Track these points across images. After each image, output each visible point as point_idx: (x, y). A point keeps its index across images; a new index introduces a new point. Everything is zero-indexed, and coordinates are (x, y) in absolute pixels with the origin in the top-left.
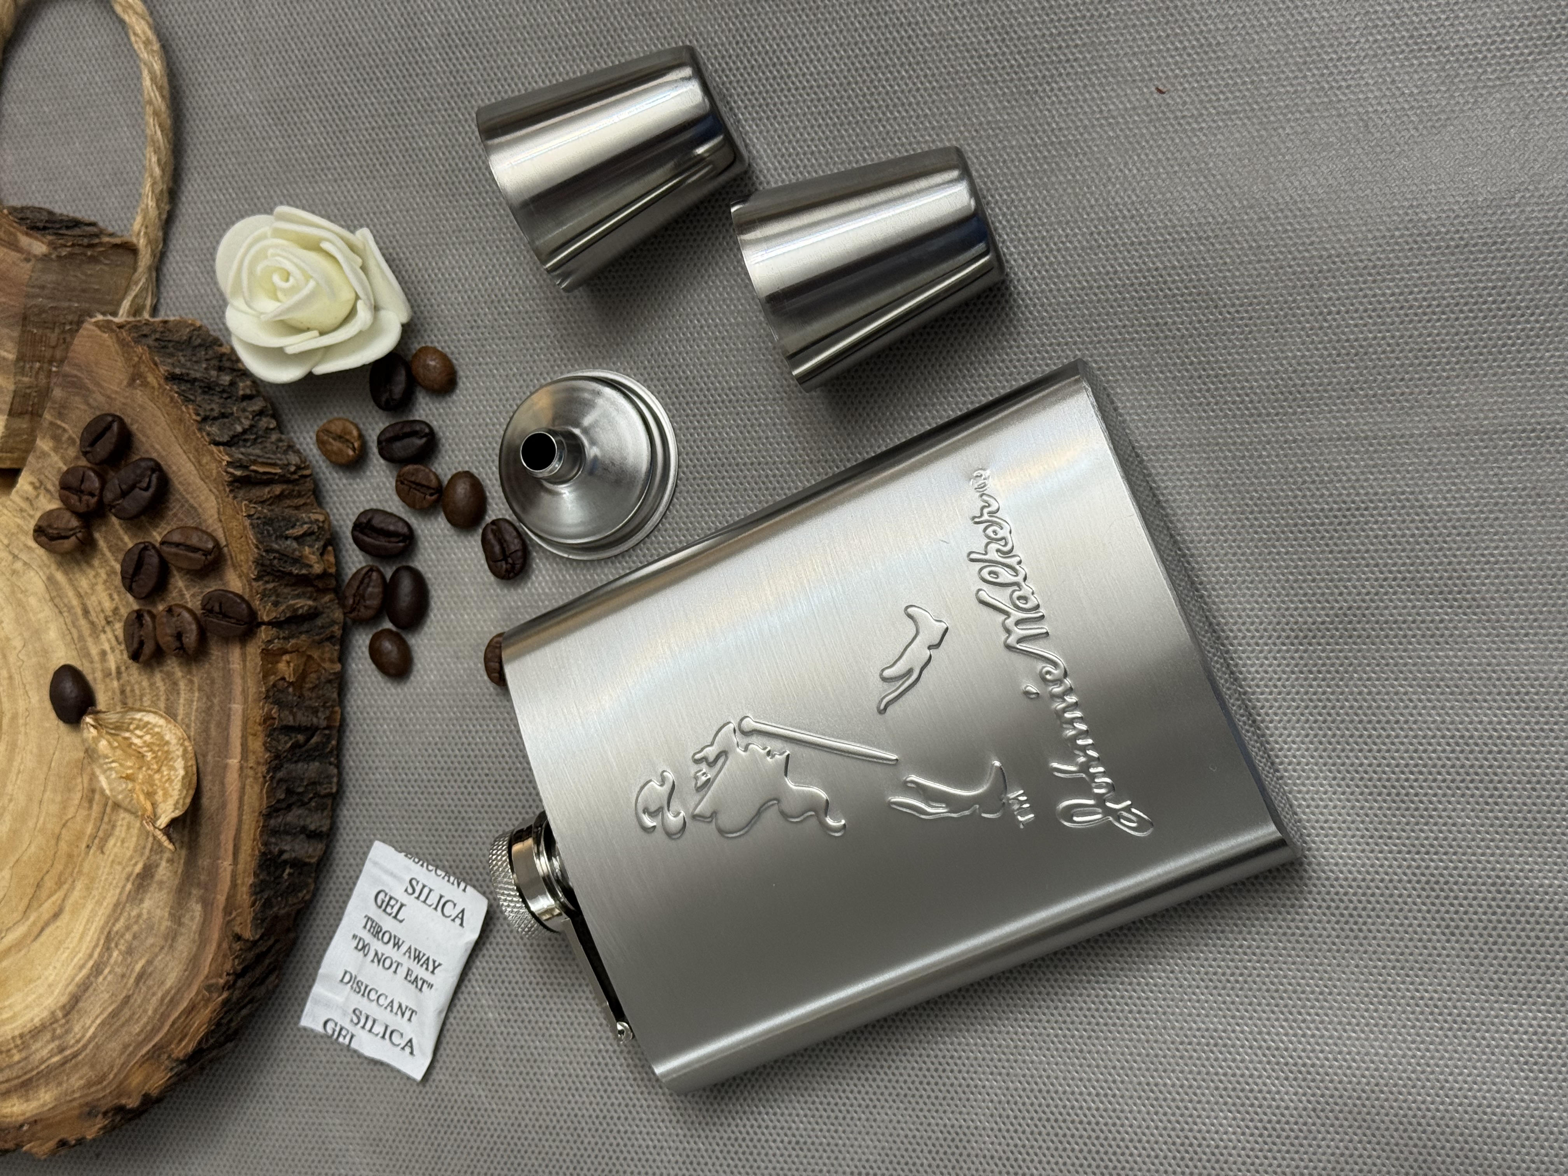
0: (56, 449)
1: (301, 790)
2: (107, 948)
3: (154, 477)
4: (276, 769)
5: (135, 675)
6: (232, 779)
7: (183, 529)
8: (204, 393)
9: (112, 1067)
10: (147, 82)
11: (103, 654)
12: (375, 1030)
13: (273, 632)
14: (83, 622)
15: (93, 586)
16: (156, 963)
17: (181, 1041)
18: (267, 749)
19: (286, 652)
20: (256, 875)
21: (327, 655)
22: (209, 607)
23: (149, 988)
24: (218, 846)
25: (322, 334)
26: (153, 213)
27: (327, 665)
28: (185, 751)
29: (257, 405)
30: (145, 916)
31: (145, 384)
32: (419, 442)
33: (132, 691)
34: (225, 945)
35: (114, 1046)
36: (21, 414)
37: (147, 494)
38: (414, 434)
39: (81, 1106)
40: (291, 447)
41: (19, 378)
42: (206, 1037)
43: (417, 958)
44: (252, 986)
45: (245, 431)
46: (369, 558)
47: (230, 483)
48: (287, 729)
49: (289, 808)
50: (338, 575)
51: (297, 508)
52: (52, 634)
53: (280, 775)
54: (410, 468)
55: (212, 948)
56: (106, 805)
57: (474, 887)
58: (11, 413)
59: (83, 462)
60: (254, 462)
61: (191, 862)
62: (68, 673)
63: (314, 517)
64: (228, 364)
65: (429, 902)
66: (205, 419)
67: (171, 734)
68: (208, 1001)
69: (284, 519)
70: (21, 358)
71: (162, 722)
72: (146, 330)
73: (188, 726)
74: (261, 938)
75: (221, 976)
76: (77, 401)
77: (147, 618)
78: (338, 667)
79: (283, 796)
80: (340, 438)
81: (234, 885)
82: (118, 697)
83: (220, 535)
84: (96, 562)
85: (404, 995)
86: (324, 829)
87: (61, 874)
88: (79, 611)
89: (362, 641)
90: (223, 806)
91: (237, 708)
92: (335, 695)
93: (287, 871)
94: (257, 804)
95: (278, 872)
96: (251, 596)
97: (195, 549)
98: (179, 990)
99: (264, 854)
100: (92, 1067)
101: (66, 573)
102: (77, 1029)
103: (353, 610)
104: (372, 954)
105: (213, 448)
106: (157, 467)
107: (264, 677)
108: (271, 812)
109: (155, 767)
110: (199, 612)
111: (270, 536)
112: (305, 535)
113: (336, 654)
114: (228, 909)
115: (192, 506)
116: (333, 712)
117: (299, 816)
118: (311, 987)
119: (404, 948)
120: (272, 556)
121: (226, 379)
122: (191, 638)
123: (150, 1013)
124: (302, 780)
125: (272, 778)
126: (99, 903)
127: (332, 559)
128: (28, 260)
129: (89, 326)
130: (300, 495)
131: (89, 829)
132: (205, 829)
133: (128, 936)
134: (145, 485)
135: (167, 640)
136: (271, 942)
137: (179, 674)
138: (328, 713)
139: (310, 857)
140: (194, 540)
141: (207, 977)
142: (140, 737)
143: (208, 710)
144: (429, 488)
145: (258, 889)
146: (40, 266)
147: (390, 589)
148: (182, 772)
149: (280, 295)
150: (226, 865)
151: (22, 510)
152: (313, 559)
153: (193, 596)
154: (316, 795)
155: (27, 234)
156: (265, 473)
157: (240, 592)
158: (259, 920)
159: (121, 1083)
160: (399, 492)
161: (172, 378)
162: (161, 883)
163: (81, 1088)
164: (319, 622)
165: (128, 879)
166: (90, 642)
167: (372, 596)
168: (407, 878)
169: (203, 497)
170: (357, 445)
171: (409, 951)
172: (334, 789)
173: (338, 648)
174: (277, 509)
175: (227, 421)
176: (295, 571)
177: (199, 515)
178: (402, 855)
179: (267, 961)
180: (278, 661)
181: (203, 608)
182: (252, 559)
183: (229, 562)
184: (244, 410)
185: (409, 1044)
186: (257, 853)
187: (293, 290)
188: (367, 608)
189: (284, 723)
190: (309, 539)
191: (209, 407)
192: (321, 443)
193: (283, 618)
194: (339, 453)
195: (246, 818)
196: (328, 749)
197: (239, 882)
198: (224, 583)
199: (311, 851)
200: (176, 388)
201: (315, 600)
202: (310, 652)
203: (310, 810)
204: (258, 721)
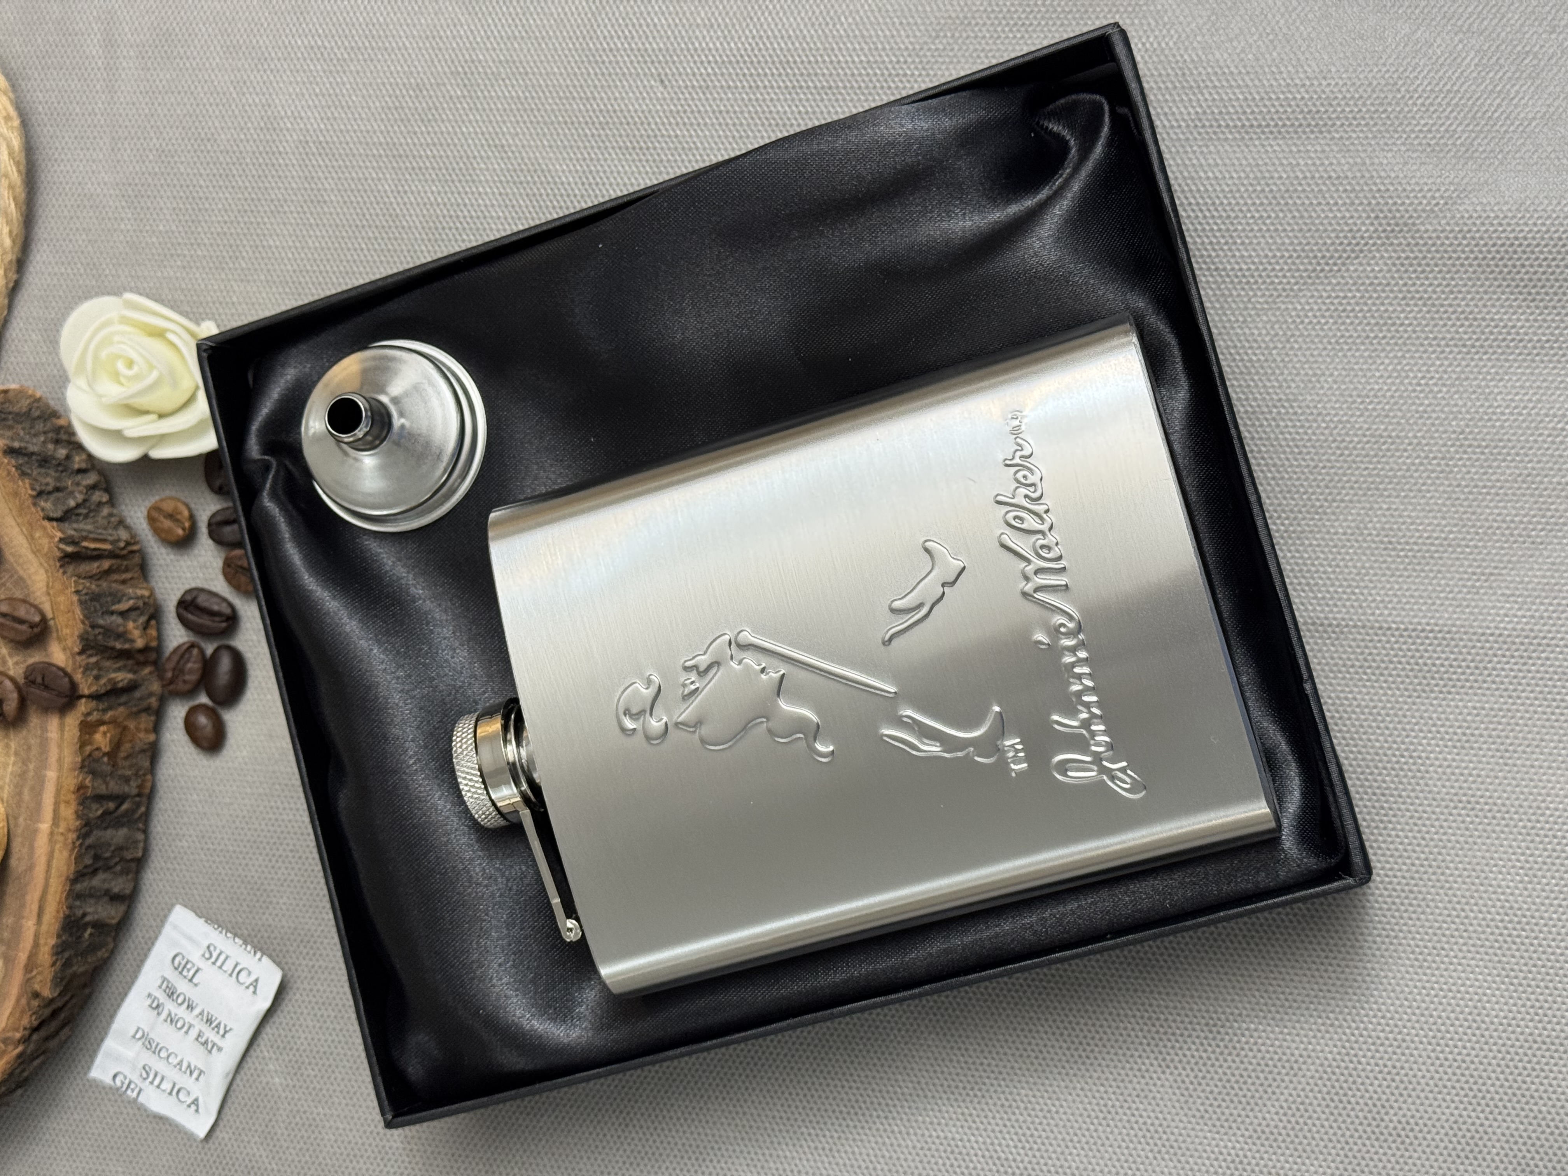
1: (108, 855)
4: (88, 834)
6: (42, 842)
7: (11, 599)
8: (40, 466)
10: (4, 157)
12: (163, 1087)
13: (93, 704)
18: (78, 816)
19: (103, 723)
20: (59, 936)
21: (142, 726)
22: (31, 678)
24: (23, 906)
25: (161, 416)
27: (142, 735)
29: (91, 478)
34: (24, 1001)
40: (121, 523)
43: (209, 1021)
44: (47, 1039)
45: (78, 506)
46: (191, 633)
47: (61, 559)
48: (99, 798)
49: (95, 872)
50: (159, 649)
51: (124, 582)
53: (89, 841)
54: (235, 553)
55: (9, 1004)
57: (270, 957)
60: (85, 538)
63: (139, 592)
64: (64, 437)
65: (224, 968)
66: (40, 494)
68: (4, 1052)
69: (111, 594)
73: (2, 789)
74: (60, 995)
75: (17, 1030)
78: (152, 737)
79: (89, 862)
80: (171, 516)
81: (36, 945)
83: (47, 608)
85: (194, 1056)
86: (128, 892)
89: (177, 712)
90: (31, 868)
91: (51, 775)
92: (147, 764)
93: (89, 931)
94: (65, 868)
95: (80, 933)
96: (74, 669)
97: (21, 621)
99: (67, 917)
103: (171, 682)
104: (164, 1015)
105: (46, 523)
107: (81, 747)
108: (79, 876)
111: (96, 611)
112: (131, 609)
113: (151, 725)
114: (30, 966)
115: (21, 578)
116: (143, 781)
117: (105, 880)
118: (102, 1040)
119: (197, 1011)
120: (97, 631)
121: (62, 452)
122: (11, 705)
124: (110, 845)
125: (81, 845)
127: (153, 632)
130: (127, 570)
132: (11, 889)
136: (66, 998)
138: (139, 781)
139: (113, 918)
140: (22, 612)
141: (4, 1031)
143: (22, 775)
145: (59, 950)
147: (209, 666)
149: (122, 380)
150: (29, 925)
152: (136, 633)
153: (15, 664)
154: (122, 859)
156: (95, 549)
157: (62, 665)
158: (58, 980)
160: (225, 575)
161: (11, 451)
164: (137, 694)
167: (191, 671)
168: (206, 944)
169: (33, 570)
170: (187, 525)
171: (201, 1013)
172: (140, 854)
173: (153, 718)
174: (105, 584)
175: (60, 495)
176: (118, 646)
177: (27, 587)
178: (202, 920)
179: (62, 1016)
180: (95, 732)
181: (26, 678)
182: (77, 633)
183: (54, 635)
184: (78, 484)
185: (195, 1102)
186: (62, 915)
187: (137, 378)
188: (185, 682)
189: (98, 792)
190: (133, 614)
191: (44, 481)
192: (151, 520)
193: (103, 691)
194: (169, 531)
195: (52, 881)
196: (137, 816)
197: (42, 941)
198: (47, 655)
199: (113, 913)
200: (13, 462)
201: (135, 672)
202: (126, 723)
203: (115, 873)
204: (72, 789)
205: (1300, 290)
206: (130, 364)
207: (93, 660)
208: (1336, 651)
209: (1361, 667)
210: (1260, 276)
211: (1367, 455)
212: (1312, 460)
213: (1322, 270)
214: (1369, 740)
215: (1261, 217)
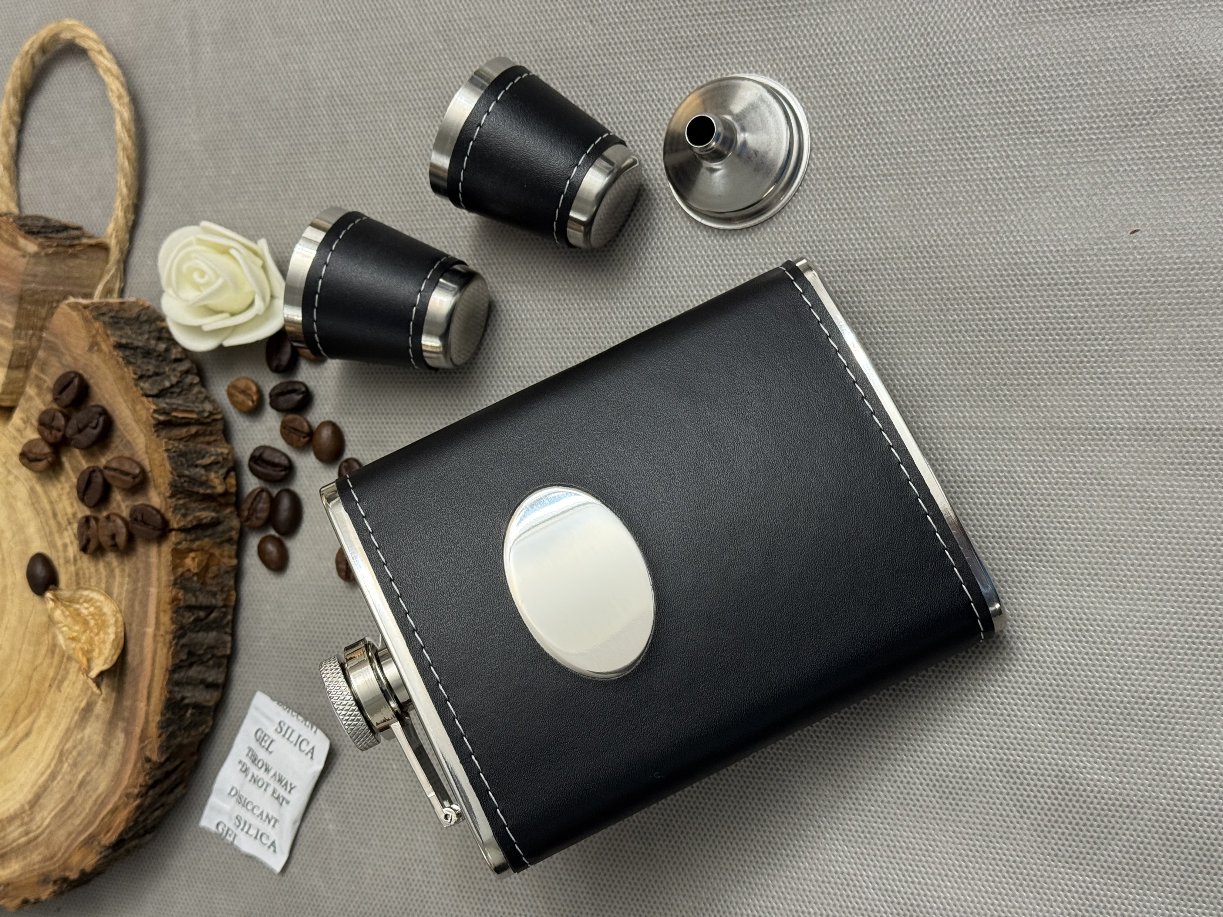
0: (39, 395)
1: (201, 652)
2: (60, 761)
3: (101, 419)
4: (182, 636)
5: (85, 561)
6: (148, 642)
7: (120, 458)
8: (144, 357)
9: (60, 849)
10: (118, 126)
11: (65, 546)
12: (251, 832)
13: (182, 536)
14: (52, 522)
15: (60, 496)
16: (93, 774)
17: (108, 832)
18: (174, 622)
19: (192, 550)
20: (162, 714)
21: (226, 553)
22: (135, 516)
23: (87, 792)
24: (137, 692)
25: (233, 314)
26: (122, 221)
27: (226, 560)
28: (117, 621)
29: (185, 365)
30: (86, 740)
31: (100, 350)
32: (298, 397)
33: (84, 574)
34: (139, 765)
35: (62, 834)
36: (18, 367)
37: (96, 432)
38: (294, 391)
39: (39, 875)
40: (207, 398)
41: (17, 341)
42: (126, 831)
43: (280, 781)
44: (162, 795)
45: (172, 386)
46: (260, 481)
47: (156, 426)
48: (190, 608)
49: (191, 665)
50: (238, 493)
51: (209, 443)
52: (32, 529)
53: (183, 641)
54: (290, 417)
55: (130, 767)
56: (63, 656)
57: (324, 731)
58: (10, 367)
59: (55, 406)
60: (176, 410)
61: (118, 702)
62: (41, 559)
63: (219, 450)
64: (163, 335)
65: (291, 739)
66: (141, 377)
67: (108, 608)
68: (126, 805)
69: (195, 452)
70: (18, 327)
71: (102, 598)
72: (104, 310)
73: (120, 602)
74: (168, 759)
75: (135, 787)
76: (54, 361)
77: (93, 523)
78: (235, 562)
79: (184, 657)
80: (244, 392)
81: (147, 721)
82: (74, 578)
83: (146, 464)
84: (63, 479)
86: (221, 681)
87: (32, 705)
88: (50, 513)
89: (253, 542)
90: (142, 662)
91: (153, 590)
92: (232, 583)
93: (190, 712)
94: (166, 661)
95: (182, 712)
96: (166, 509)
97: (127, 474)
98: (107, 796)
99: (169, 700)
100: (47, 847)
101: (43, 485)
102: (38, 818)
104: (250, 776)
105: (144, 399)
106: (104, 412)
107: (174, 569)
108: (175, 669)
109: (96, 631)
110: (128, 519)
111: (182, 465)
112: (212, 464)
113: (233, 553)
114: (143, 738)
115: (128, 442)
116: (228, 596)
117: (199, 672)
118: (208, 797)
119: (272, 773)
120: (183, 480)
121: (162, 346)
122: (121, 539)
123: (87, 810)
124: (202, 645)
125: (176, 644)
126: (56, 727)
127: (233, 481)
128: (24, 256)
129: (64, 307)
130: (211, 434)
131: (51, 674)
132: (129, 679)
133: (75, 753)
134: (93, 424)
135: (105, 540)
136: (177, 762)
137: (115, 563)
138: (224, 596)
139: (208, 701)
140: (126, 467)
141: (127, 788)
142: (87, 608)
143: (134, 591)
144: (302, 432)
145: (164, 725)
146: (32, 261)
147: (274, 504)
148: (112, 637)
149: (200, 287)
150: (142, 705)
151: (15, 438)
152: (217, 482)
153: (127, 507)
154: (213, 656)
155: (25, 238)
156: (184, 418)
157: (157, 506)
158: (163, 748)
159: (65, 861)
160: (283, 434)
161: (119, 346)
162: (98, 716)
163: (40, 862)
164: (220, 528)
165: (76, 711)
166: (57, 537)
167: (262, 510)
168: (278, 721)
169: (136, 435)
170: (255, 398)
171: (275, 775)
172: (228, 652)
173: (235, 547)
174: (191, 445)
175: (158, 378)
176: (201, 491)
177: (132, 448)
178: (275, 703)
179: (173, 777)
180: (185, 558)
181: (131, 516)
182: (167, 482)
183: (152, 484)
184: (174, 370)
185: (273, 844)
186: (163, 698)
187: (207, 284)
188: (257, 518)
189: (188, 603)
190: (215, 468)
191: (145, 368)
192: (230, 395)
193: (190, 526)
194: (242, 403)
195: (157, 672)
196: (225, 622)
197: (150, 719)
198: (149, 500)
199: (208, 697)
200: (121, 354)
201: (218, 512)
202: (212, 551)
203: (208, 667)
204: (168, 600)
205: (1115, 143)
206: (203, 274)
207: (181, 502)
208: (1158, 452)
209: (1180, 464)
210: (1080, 135)
211: (1178, 281)
212: (1131, 288)
213: (1133, 125)
214: (1189, 527)
215: (1079, 84)
